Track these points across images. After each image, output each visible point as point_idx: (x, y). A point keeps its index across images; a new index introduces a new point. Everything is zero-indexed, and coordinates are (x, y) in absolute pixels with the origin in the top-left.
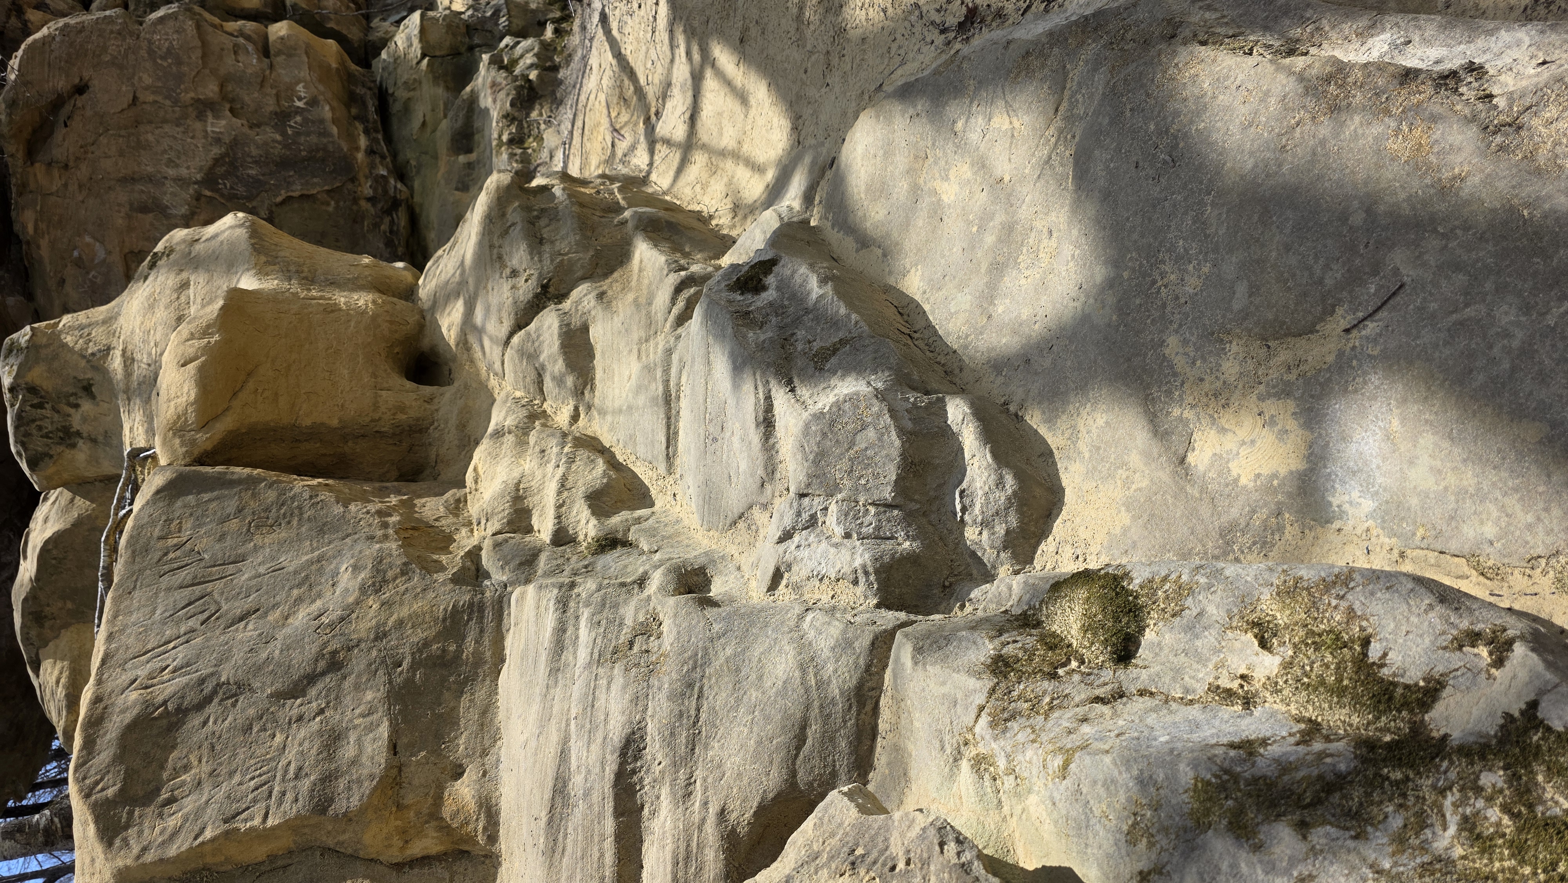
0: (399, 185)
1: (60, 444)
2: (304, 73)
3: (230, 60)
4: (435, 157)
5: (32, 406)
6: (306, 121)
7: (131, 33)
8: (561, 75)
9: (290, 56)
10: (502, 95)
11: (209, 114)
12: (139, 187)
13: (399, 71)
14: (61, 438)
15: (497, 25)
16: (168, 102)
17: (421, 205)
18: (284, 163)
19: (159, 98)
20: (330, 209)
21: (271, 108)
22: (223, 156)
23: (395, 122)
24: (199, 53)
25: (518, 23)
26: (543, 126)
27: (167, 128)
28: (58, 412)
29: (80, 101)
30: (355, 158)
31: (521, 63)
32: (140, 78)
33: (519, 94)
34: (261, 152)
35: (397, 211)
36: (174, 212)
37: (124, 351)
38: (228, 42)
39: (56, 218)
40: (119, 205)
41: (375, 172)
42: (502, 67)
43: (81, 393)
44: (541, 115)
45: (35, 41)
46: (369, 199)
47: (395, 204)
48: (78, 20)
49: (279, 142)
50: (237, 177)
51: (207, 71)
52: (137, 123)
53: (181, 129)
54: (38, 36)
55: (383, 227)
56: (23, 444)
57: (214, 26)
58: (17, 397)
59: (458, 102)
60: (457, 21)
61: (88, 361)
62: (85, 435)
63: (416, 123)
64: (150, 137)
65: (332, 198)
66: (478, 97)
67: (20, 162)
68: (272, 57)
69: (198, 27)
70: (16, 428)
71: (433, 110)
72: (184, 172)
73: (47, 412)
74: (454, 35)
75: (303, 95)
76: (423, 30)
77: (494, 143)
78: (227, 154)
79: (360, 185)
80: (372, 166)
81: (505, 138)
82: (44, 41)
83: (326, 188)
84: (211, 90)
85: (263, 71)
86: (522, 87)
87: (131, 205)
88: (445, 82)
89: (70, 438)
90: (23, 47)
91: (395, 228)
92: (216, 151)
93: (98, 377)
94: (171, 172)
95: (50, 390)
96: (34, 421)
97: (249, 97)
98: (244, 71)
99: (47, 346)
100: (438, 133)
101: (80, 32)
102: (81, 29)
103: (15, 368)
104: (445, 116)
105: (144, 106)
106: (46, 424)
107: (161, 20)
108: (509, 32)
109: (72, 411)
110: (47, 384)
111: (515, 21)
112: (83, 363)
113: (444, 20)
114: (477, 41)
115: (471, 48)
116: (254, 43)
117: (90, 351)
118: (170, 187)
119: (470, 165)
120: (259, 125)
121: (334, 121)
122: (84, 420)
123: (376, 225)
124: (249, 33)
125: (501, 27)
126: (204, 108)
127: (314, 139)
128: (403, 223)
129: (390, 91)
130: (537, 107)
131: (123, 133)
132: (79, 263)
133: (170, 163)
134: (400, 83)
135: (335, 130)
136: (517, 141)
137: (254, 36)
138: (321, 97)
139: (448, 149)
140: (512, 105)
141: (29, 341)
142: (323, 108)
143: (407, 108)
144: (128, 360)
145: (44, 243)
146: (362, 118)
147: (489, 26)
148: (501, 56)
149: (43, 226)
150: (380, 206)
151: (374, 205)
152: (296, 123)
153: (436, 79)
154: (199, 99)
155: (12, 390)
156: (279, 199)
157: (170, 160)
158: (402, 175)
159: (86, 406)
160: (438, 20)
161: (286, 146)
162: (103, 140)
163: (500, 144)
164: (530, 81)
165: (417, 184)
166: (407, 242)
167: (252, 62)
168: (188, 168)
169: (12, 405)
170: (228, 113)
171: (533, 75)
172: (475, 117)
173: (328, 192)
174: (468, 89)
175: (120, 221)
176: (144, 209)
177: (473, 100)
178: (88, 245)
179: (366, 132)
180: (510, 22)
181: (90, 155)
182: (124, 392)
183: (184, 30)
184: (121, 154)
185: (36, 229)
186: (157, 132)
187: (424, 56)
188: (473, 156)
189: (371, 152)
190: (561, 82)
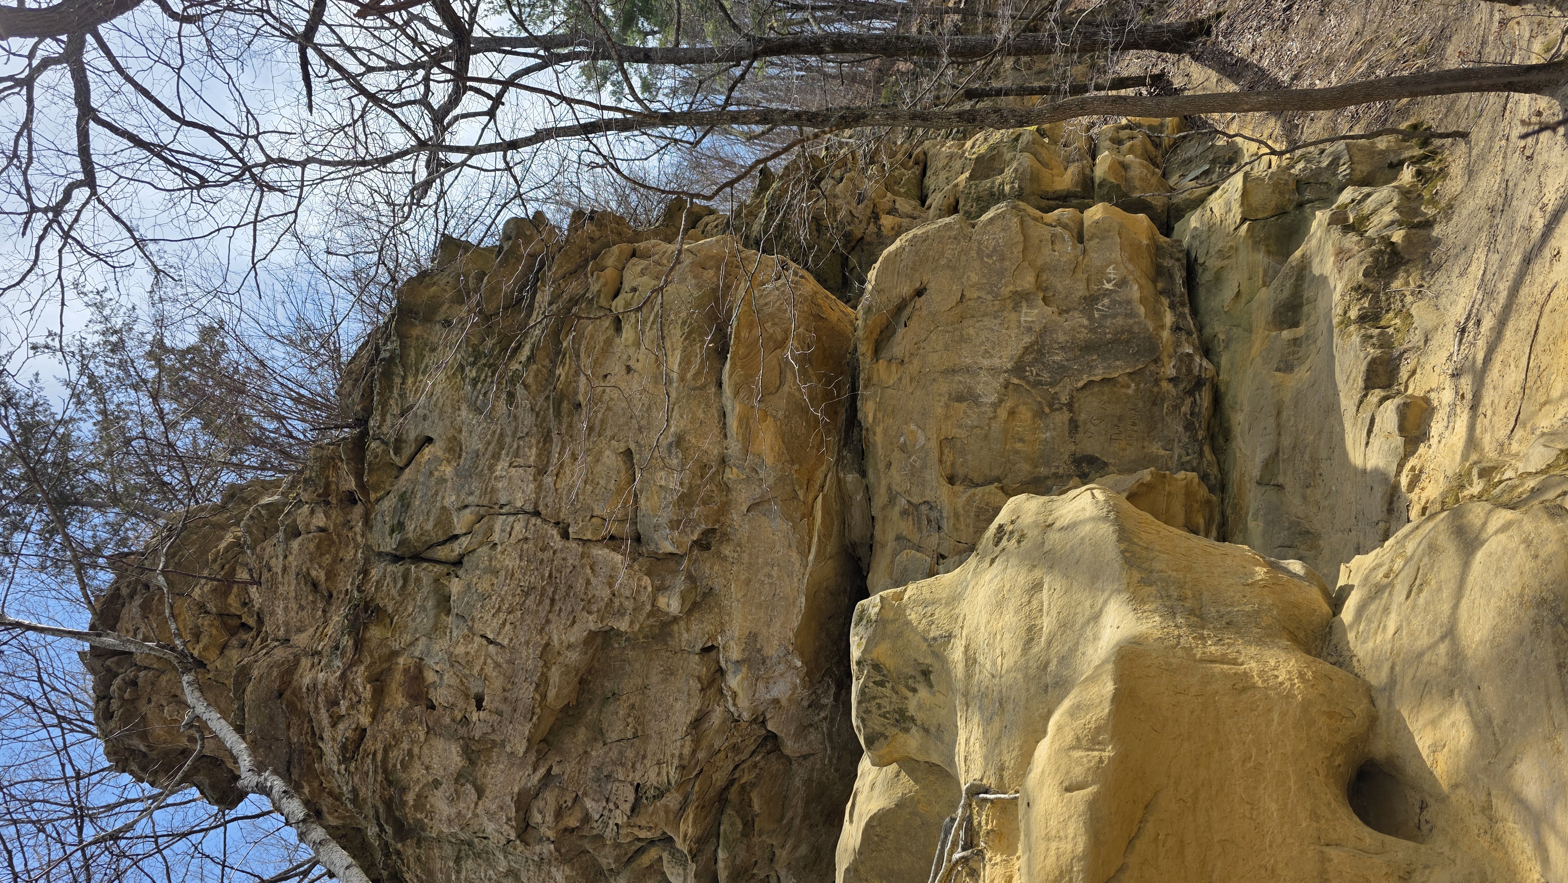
0: (1205, 363)
1: (895, 726)
2: (1116, 255)
3: (1046, 250)
4: (1249, 330)
5: (874, 682)
6: (1113, 302)
7: (965, 237)
8: (1437, 231)
9: (1103, 238)
10: (1352, 263)
11: (1024, 304)
12: (957, 378)
13: (1213, 239)
14: (897, 721)
15: (1335, 174)
16: (990, 297)
17: (1228, 384)
18: (1088, 348)
19: (983, 294)
20: (1130, 391)
21: (1081, 294)
22: (1032, 345)
23: (1202, 293)
24: (1020, 247)
25: (1363, 169)
26: (1409, 299)
27: (987, 321)
28: (897, 693)
29: (920, 302)
30: (1161, 338)
31: (1375, 220)
32: (969, 277)
33: (1376, 261)
34: (1067, 338)
35: (1200, 391)
36: (985, 400)
37: (967, 648)
38: (1046, 232)
39: (890, 409)
40: (940, 395)
41: (1180, 350)
42: (1347, 228)
43: (920, 678)
44: (1407, 284)
45: (890, 253)
46: (1171, 380)
47: (1199, 383)
48: (924, 230)
49: (1085, 327)
50: (1043, 364)
51: (1026, 264)
52: (962, 318)
53: (998, 321)
54: (892, 248)
55: (1183, 409)
56: (863, 720)
57: (1035, 219)
58: (863, 671)
59: (1285, 268)
60: (1286, 177)
61: (930, 646)
62: (919, 722)
63: (1228, 293)
64: (971, 331)
65: (1133, 381)
66: (1310, 263)
67: (868, 360)
68: (1086, 242)
69: (1022, 222)
70: (859, 703)
71: (1250, 279)
72: (997, 362)
73: (887, 691)
74: (1281, 193)
75: (1112, 276)
76: (1245, 194)
77: (1336, 320)
78: (1036, 342)
79: (1163, 366)
80: (1178, 344)
81: (1353, 314)
82: (897, 253)
83: (1128, 371)
84: (1027, 281)
85: (1077, 257)
86: (1380, 252)
87: (950, 395)
88: (1267, 246)
89: (904, 722)
90: (880, 259)
91: (1197, 410)
92: (1027, 339)
93: (937, 666)
94: (986, 363)
95: (892, 669)
96: (874, 698)
97: (1060, 284)
98: (1059, 260)
99: (894, 621)
100: (1254, 304)
101: (925, 240)
102: (925, 238)
103: (864, 641)
104: (1265, 284)
105: (969, 303)
106: (885, 702)
107: (991, 220)
108: (1351, 181)
109: (910, 694)
110: (889, 663)
111: (1359, 167)
112: (924, 646)
113: (1270, 178)
114: (1308, 195)
115: (1300, 205)
116: (1070, 230)
117: (932, 635)
118: (984, 377)
119: (1295, 342)
120: (1067, 312)
121: (1142, 300)
122: (920, 707)
123: (1176, 407)
124: (1067, 221)
125: (1340, 177)
126: (1020, 298)
127: (1120, 321)
128: (1206, 404)
129: (1201, 260)
130: (1402, 274)
131: (950, 328)
132: (903, 448)
133: (987, 354)
134: (1212, 252)
135: (1142, 310)
136: (1369, 318)
137: (1071, 224)
138: (1131, 277)
139: (1267, 323)
140: (1365, 275)
141: (878, 614)
142: (1131, 288)
143: (1218, 278)
144: (971, 661)
145: (879, 430)
146: (1167, 292)
147: (1324, 178)
148: (1345, 213)
149: (880, 415)
150: (1182, 386)
151: (1175, 386)
152: (1103, 306)
153: (1256, 245)
154: (1016, 292)
155: (859, 663)
156: (1081, 384)
157: (986, 351)
158: (1207, 351)
159: (923, 693)
160: (1263, 180)
161: (1092, 330)
162: (933, 336)
163: (1346, 322)
164: (1393, 243)
165: (1224, 360)
166: (1209, 423)
167: (1068, 248)
168: (1001, 358)
169: (857, 679)
170: (1041, 302)
171: (1397, 236)
172: (1306, 285)
173: (1130, 374)
174: (1298, 253)
175: (940, 410)
176: (960, 398)
177: (1304, 265)
178: (912, 431)
179: (1172, 306)
180: (1352, 170)
181: (921, 351)
182: (964, 696)
183: (1010, 227)
184: (946, 348)
185: (874, 418)
186: (977, 325)
187: (1243, 220)
188: (1301, 331)
189: (1177, 329)
190: (1437, 242)
